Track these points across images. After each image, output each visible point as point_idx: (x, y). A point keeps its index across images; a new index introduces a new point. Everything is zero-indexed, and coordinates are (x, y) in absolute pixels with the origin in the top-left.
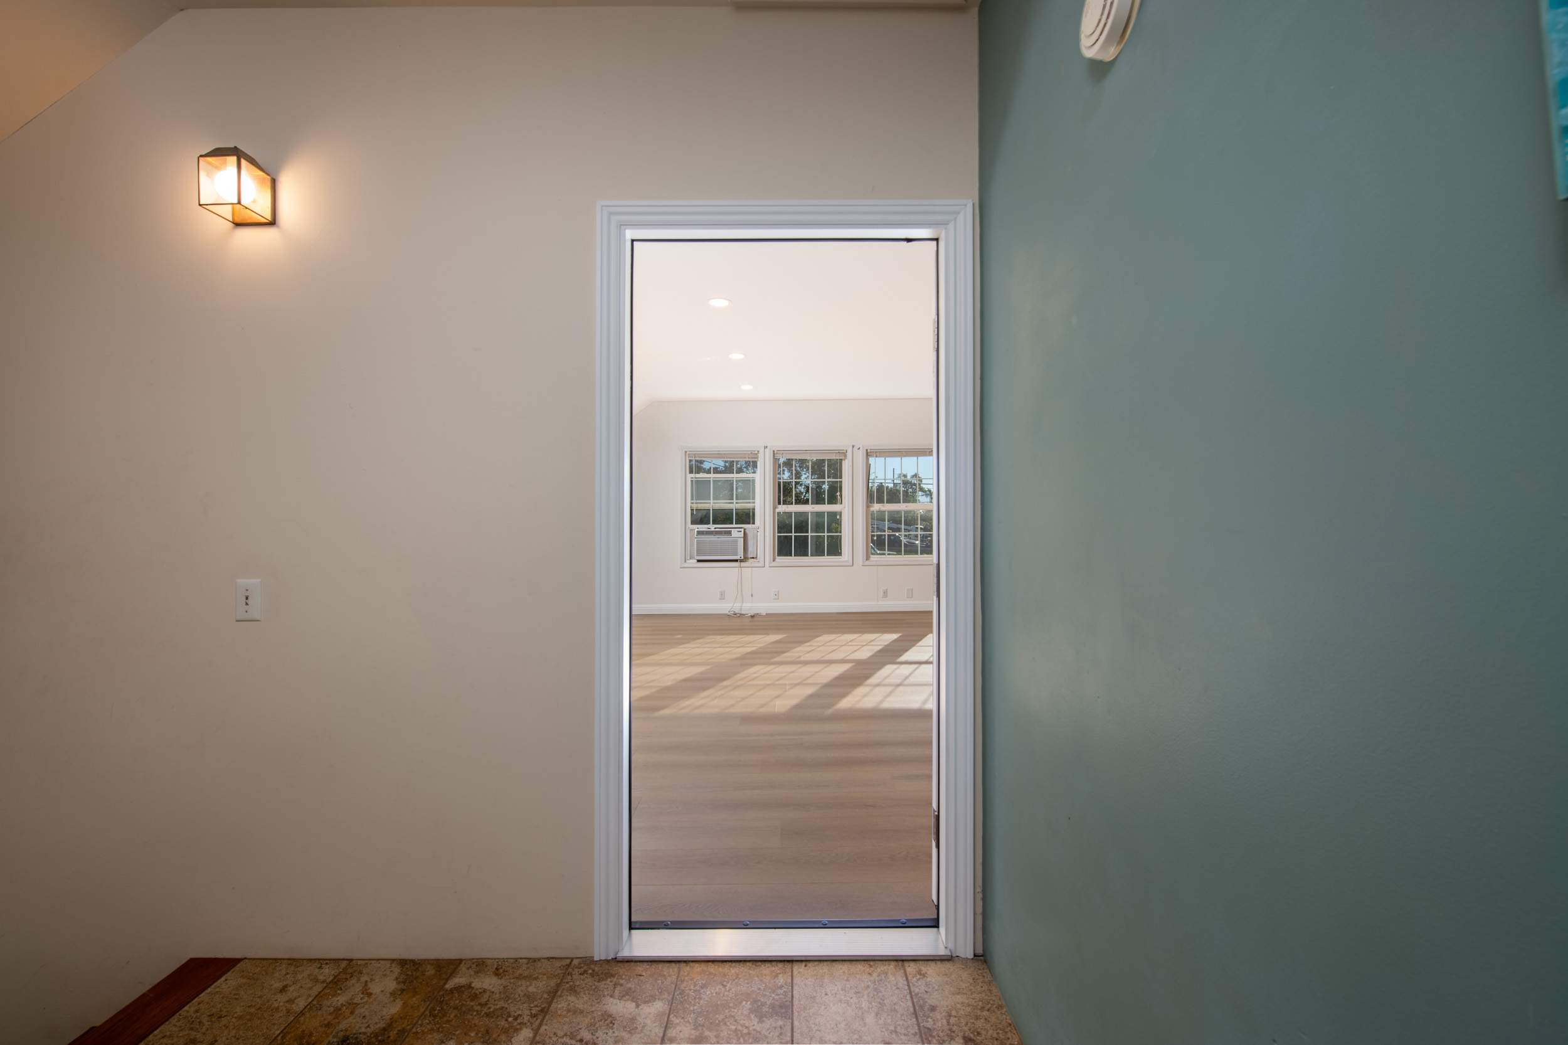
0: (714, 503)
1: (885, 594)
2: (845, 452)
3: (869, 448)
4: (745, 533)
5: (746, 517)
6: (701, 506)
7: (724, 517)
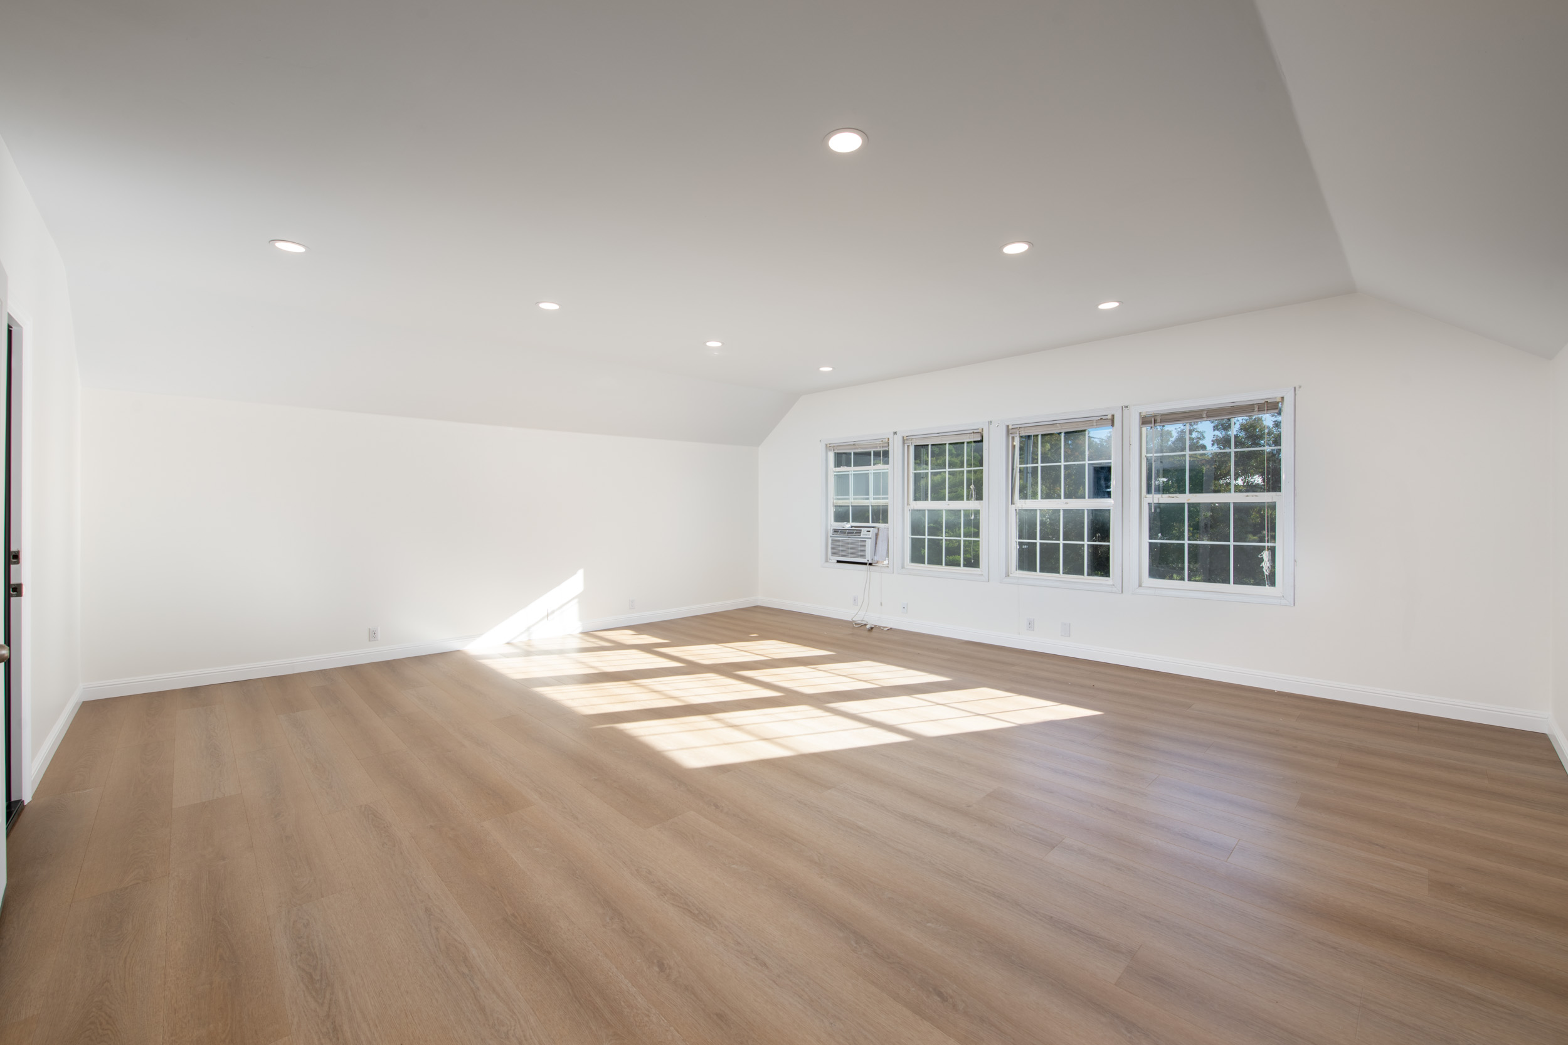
0: (854, 499)
1: (1031, 625)
2: (980, 431)
3: (1010, 424)
4: (877, 535)
5: (881, 515)
6: (841, 502)
7: (861, 514)
